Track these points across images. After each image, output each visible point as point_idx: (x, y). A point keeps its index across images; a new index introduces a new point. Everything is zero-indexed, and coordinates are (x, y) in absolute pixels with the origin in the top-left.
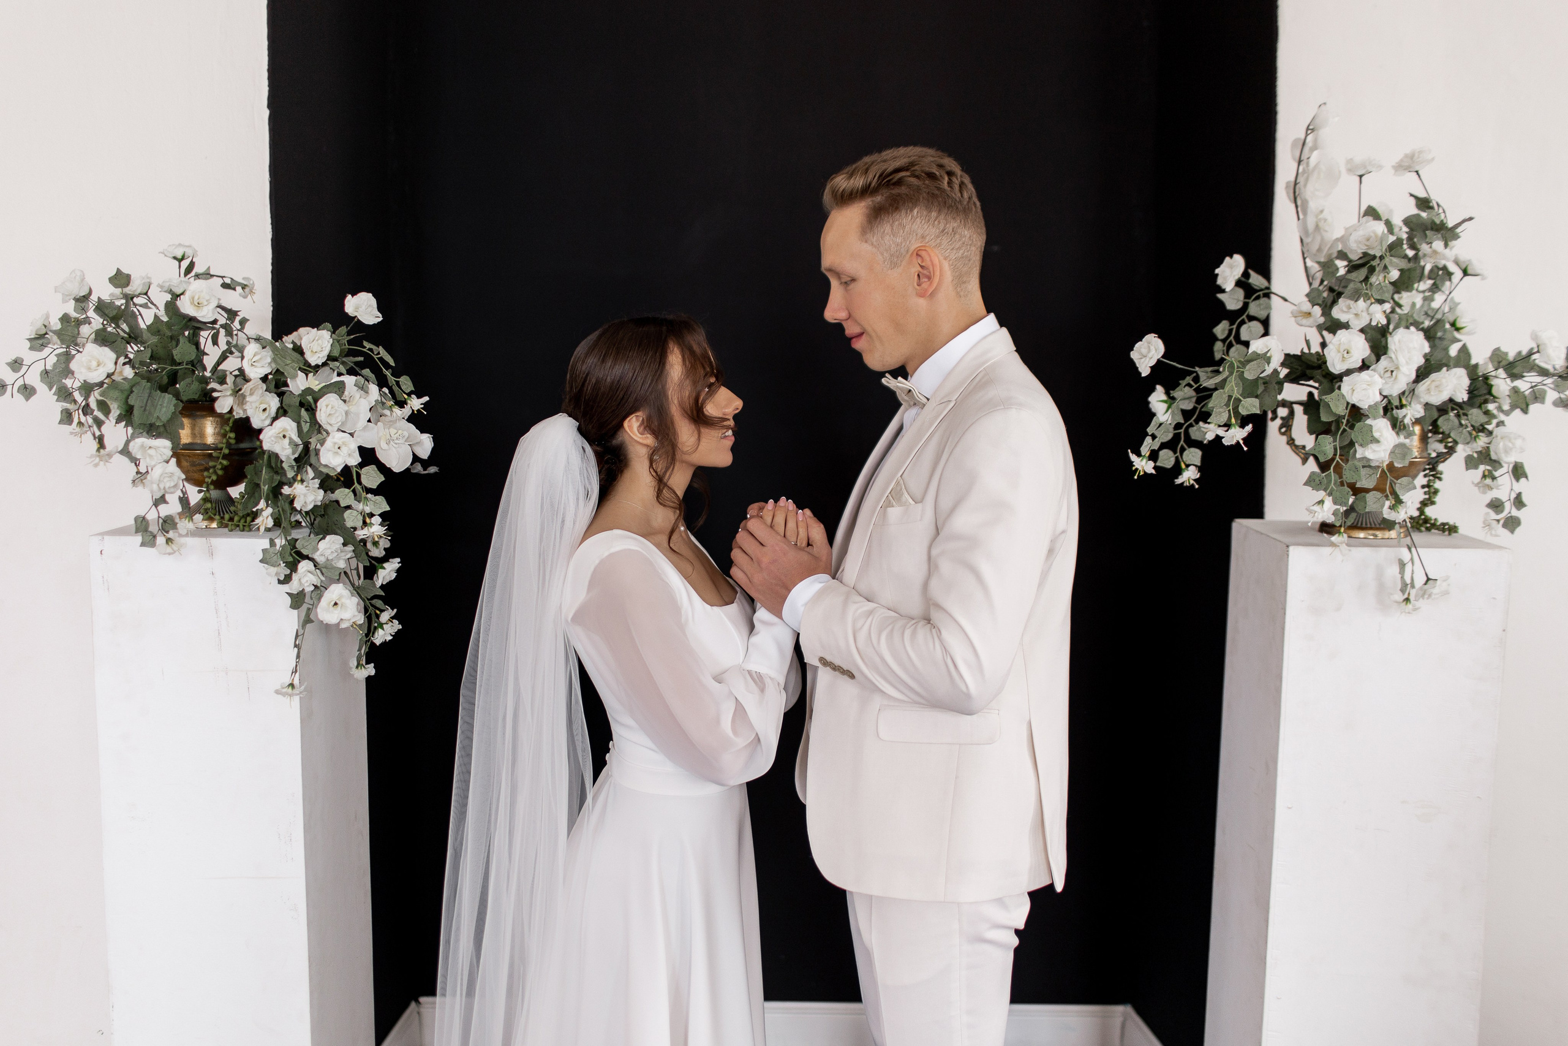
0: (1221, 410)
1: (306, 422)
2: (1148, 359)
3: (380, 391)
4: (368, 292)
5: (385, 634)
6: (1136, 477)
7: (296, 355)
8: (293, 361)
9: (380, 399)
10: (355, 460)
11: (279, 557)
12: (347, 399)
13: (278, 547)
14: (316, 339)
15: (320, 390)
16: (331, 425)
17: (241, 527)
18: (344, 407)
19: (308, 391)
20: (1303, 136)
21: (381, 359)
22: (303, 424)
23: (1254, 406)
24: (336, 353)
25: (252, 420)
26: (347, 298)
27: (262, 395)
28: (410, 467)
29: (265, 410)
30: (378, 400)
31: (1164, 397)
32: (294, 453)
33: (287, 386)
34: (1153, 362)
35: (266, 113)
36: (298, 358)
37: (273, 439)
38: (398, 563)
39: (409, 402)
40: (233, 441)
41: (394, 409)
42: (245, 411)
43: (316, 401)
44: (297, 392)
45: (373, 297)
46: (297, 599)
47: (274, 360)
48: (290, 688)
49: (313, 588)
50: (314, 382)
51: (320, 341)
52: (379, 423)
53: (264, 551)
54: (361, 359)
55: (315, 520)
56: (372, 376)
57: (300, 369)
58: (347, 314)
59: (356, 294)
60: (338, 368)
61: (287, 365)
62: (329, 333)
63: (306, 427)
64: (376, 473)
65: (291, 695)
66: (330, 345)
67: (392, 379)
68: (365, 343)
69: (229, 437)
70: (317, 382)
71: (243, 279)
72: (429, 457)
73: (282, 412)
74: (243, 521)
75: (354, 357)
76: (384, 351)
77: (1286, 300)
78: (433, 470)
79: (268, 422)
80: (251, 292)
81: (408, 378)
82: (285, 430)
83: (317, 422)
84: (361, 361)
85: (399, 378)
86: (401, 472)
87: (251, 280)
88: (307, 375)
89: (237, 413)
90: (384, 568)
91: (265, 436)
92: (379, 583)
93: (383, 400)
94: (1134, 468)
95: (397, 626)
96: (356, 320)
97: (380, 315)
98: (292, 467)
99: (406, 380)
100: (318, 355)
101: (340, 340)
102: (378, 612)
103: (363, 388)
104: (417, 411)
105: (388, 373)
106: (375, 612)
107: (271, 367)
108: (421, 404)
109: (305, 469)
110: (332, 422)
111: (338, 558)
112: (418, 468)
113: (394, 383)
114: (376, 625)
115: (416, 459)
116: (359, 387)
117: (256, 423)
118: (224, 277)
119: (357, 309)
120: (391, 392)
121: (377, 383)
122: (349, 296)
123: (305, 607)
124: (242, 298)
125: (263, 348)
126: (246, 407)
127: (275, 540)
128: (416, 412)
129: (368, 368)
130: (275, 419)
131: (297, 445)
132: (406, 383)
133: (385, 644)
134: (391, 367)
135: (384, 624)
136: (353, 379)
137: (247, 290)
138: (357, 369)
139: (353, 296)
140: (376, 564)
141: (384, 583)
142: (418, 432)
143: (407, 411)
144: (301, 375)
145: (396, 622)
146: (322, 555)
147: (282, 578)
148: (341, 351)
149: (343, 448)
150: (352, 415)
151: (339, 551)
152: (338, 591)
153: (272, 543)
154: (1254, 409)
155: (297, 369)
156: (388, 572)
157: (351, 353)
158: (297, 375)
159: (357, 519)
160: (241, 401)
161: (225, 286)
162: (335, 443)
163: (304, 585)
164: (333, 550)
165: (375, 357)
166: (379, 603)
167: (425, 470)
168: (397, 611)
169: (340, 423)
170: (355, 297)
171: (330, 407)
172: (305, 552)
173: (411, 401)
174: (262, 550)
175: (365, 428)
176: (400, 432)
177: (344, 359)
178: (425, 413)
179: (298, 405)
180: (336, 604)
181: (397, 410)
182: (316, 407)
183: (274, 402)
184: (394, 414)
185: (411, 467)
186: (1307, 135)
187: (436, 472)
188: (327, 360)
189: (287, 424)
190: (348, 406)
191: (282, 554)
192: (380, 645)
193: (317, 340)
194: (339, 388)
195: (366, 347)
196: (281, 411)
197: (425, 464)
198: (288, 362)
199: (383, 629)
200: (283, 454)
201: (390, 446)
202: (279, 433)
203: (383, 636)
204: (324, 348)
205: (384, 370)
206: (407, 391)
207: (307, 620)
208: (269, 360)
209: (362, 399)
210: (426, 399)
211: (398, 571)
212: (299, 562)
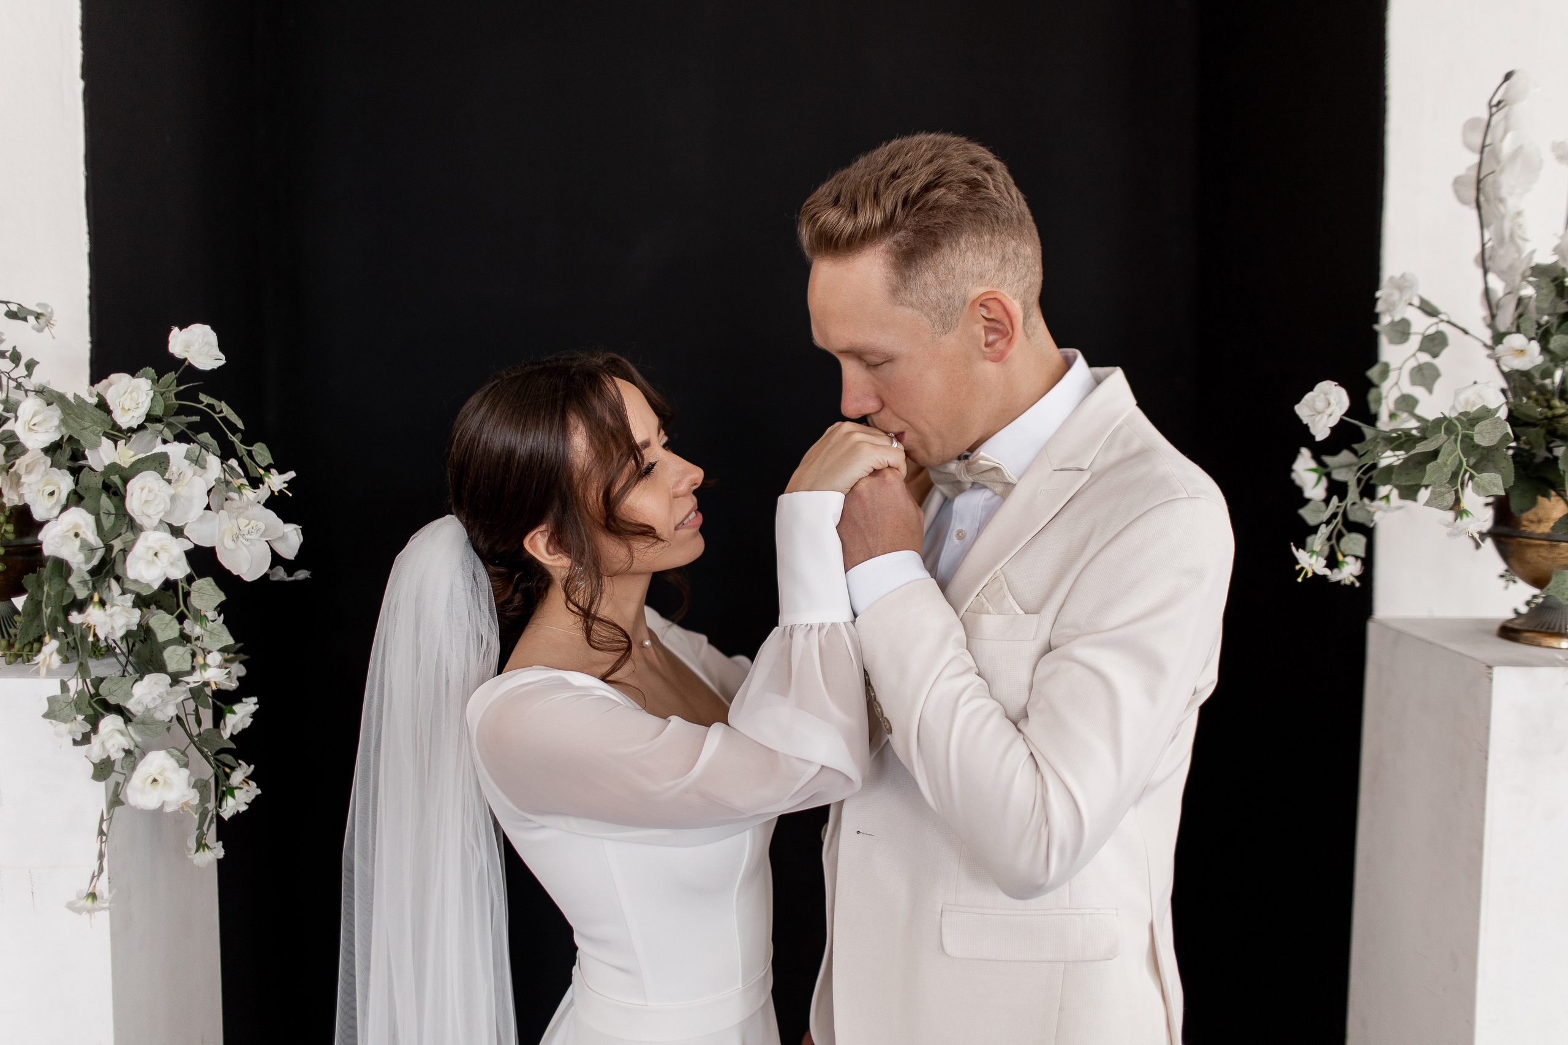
0: (1442, 489)
1: (109, 514)
2: (1326, 417)
3: (222, 463)
4: (205, 323)
5: (237, 804)
6: (1300, 580)
7: (100, 413)
8: (95, 423)
9: (222, 477)
10: (180, 571)
11: (73, 708)
12: (174, 478)
13: (72, 693)
14: (129, 390)
15: (132, 466)
16: (149, 516)
17: (25, 656)
18: (170, 490)
19: (114, 468)
20: (1485, 115)
21: (225, 419)
22: (103, 517)
23: (1495, 485)
24: (159, 411)
25: (32, 509)
26: (172, 332)
27: (46, 473)
28: (268, 573)
29: (52, 494)
30: (220, 479)
31: (1313, 464)
32: (88, 561)
33: (85, 458)
34: (1334, 421)
35: (80, 85)
36: (103, 417)
37: (57, 539)
38: (255, 704)
39: (266, 479)
40: (11, 537)
41: (244, 491)
42: (21, 496)
43: (125, 481)
44: (99, 468)
45: (212, 331)
46: (103, 769)
47: (63, 422)
48: (90, 900)
49: (123, 754)
50: (124, 455)
51: (134, 394)
52: (221, 511)
53: (51, 700)
54: (197, 419)
55: (134, 645)
56: (213, 443)
57: (107, 435)
58: (172, 356)
59: (186, 326)
60: (161, 432)
61: (86, 429)
62: (150, 382)
63: (108, 522)
64: (213, 589)
65: (90, 911)
66: (149, 399)
67: (241, 448)
68: (203, 397)
69: (5, 531)
70: (132, 453)
71: (38, 305)
72: (296, 557)
73: (76, 498)
74: (27, 649)
75: (187, 415)
76: (228, 408)
77: (1466, 332)
78: (302, 575)
79: (56, 511)
80: (48, 324)
81: (264, 446)
82: (76, 526)
83: (126, 514)
84: (196, 422)
85: (252, 446)
86: (255, 581)
87: (48, 306)
88: (116, 443)
89: (9, 499)
90: (233, 712)
91: (46, 536)
92: (227, 735)
93: (228, 477)
94: (1298, 567)
95: (252, 791)
96: (186, 363)
97: (223, 357)
98: (84, 583)
99: (262, 449)
100: (131, 414)
101: (164, 393)
102: (228, 770)
103: (198, 462)
104: (278, 492)
105: (235, 439)
106: (224, 770)
107: (61, 431)
108: (285, 482)
109: (106, 584)
110: (151, 512)
111: (165, 703)
112: (280, 574)
113: (245, 453)
114: (224, 788)
115: (277, 559)
116: (192, 461)
117: (38, 514)
118: (9, 302)
119: (187, 347)
120: (242, 464)
121: (219, 453)
122: (176, 330)
123: (115, 777)
124: (34, 332)
125: (48, 404)
126: (24, 490)
127: (68, 683)
128: (276, 494)
129: (207, 432)
130: (65, 508)
131: (93, 550)
132: (262, 453)
133: (237, 816)
134: (239, 430)
135: (237, 788)
136: (183, 447)
137: (42, 320)
138: (189, 433)
139: (181, 329)
140: (223, 706)
141: (235, 733)
142: (280, 521)
143: (263, 493)
144: (106, 443)
145: (253, 784)
146: (139, 703)
147: (79, 738)
148: (167, 408)
149: (161, 555)
150: (182, 500)
151: (165, 695)
152: (158, 762)
153: (64, 687)
154: (1496, 489)
155: (101, 434)
156: (241, 715)
157: (182, 411)
158: (101, 443)
159: (184, 659)
160: (15, 482)
161: (11, 315)
162: (149, 548)
163: (109, 751)
164: (155, 696)
165: (216, 416)
166: (228, 759)
167: (290, 575)
168: (255, 769)
169: (162, 514)
170: (184, 330)
171: (146, 490)
172: (112, 700)
173: (270, 478)
174: (48, 698)
175: (201, 519)
176: (253, 523)
177: (172, 420)
178: (290, 495)
179: (101, 487)
180: (155, 780)
181: (249, 493)
182: (126, 491)
183: (65, 483)
184: (245, 497)
185: (270, 572)
186: (1491, 115)
187: (307, 578)
188: (145, 421)
189: (80, 518)
190: (175, 488)
191: (77, 706)
192: (229, 819)
193: (131, 393)
194: (160, 463)
195: (202, 402)
196: (74, 498)
197: (290, 566)
198: (87, 424)
199: (233, 796)
200: (75, 561)
201: (239, 543)
202: (68, 531)
203: (235, 805)
204: (140, 405)
205: (229, 434)
206: (264, 465)
207: (116, 800)
208: (56, 422)
209: (196, 478)
210: (292, 474)
211: (254, 715)
212: (103, 716)
